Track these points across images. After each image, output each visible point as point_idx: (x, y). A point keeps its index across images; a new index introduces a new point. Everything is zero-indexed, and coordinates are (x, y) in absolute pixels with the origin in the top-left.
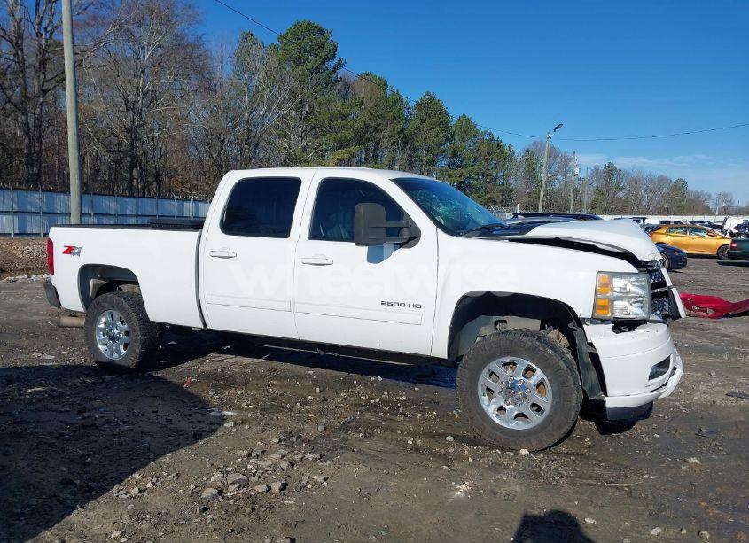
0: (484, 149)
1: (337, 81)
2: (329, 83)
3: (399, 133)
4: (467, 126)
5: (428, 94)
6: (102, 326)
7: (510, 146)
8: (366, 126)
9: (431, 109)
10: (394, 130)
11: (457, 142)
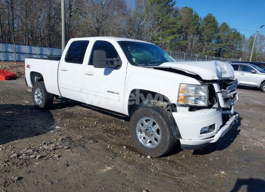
0: (232, 36)
1: (173, 10)
2: (170, 11)
3: (196, 30)
4: (225, 26)
5: (210, 14)
6: (36, 93)
7: (244, 35)
8: (182, 27)
9: (210, 20)
10: (194, 28)
11: (221, 33)
